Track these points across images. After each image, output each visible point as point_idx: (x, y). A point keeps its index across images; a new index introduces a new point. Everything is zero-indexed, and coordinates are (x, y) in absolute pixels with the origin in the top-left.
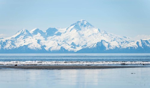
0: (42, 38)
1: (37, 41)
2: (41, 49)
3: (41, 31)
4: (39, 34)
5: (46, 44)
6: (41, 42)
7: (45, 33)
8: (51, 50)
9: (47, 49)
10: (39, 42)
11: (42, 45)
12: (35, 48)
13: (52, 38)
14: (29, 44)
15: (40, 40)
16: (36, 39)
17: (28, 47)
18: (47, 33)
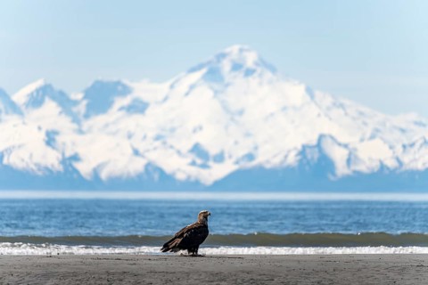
0: (64, 124)
1: (42, 135)
2: (60, 168)
3: (62, 93)
4: (50, 107)
5: (81, 151)
6: (59, 139)
7: (76, 103)
8: (104, 175)
9: (84, 168)
10: (51, 139)
11: (63, 154)
12: (36, 165)
13: (107, 125)
14: (9, 150)
15: (56, 133)
16: (40, 128)
17: (5, 161)
18: (85, 102)
